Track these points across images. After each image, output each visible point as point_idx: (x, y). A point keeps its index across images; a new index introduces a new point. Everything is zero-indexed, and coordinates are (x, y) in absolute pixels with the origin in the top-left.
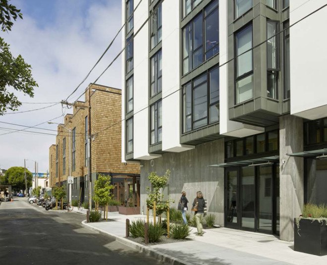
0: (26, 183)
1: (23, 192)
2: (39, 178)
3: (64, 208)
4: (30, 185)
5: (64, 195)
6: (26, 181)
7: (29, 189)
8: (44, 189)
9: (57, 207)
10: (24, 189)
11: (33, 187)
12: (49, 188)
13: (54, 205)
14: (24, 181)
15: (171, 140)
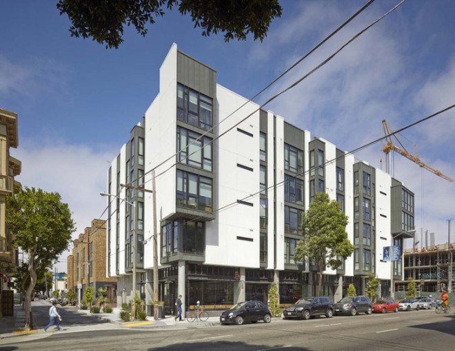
0: (46, 285)
1: (43, 294)
2: (58, 280)
3: (74, 305)
4: (50, 287)
5: (75, 296)
6: (47, 283)
7: (49, 290)
8: (62, 291)
9: (69, 304)
10: (44, 291)
11: (54, 289)
12: (67, 291)
13: (67, 303)
14: (44, 282)
15: (122, 271)
